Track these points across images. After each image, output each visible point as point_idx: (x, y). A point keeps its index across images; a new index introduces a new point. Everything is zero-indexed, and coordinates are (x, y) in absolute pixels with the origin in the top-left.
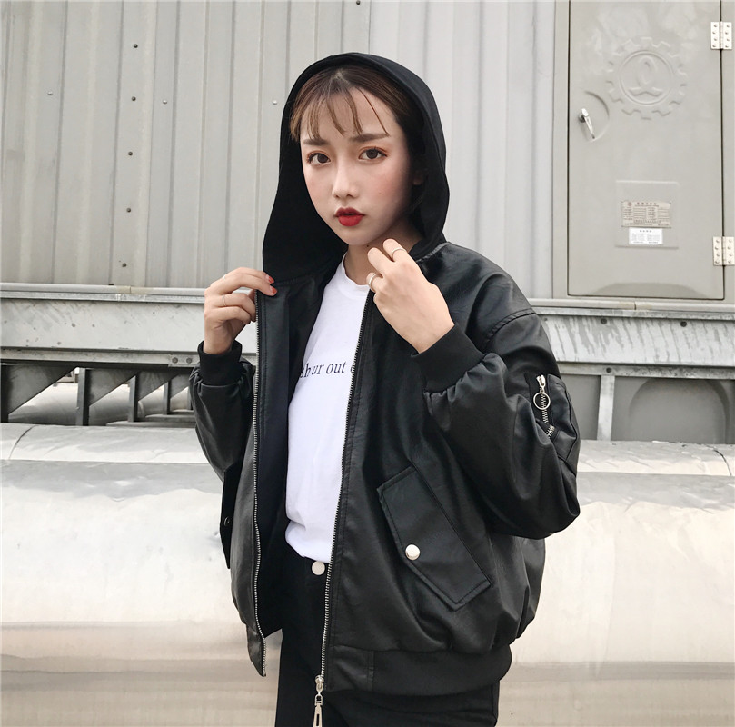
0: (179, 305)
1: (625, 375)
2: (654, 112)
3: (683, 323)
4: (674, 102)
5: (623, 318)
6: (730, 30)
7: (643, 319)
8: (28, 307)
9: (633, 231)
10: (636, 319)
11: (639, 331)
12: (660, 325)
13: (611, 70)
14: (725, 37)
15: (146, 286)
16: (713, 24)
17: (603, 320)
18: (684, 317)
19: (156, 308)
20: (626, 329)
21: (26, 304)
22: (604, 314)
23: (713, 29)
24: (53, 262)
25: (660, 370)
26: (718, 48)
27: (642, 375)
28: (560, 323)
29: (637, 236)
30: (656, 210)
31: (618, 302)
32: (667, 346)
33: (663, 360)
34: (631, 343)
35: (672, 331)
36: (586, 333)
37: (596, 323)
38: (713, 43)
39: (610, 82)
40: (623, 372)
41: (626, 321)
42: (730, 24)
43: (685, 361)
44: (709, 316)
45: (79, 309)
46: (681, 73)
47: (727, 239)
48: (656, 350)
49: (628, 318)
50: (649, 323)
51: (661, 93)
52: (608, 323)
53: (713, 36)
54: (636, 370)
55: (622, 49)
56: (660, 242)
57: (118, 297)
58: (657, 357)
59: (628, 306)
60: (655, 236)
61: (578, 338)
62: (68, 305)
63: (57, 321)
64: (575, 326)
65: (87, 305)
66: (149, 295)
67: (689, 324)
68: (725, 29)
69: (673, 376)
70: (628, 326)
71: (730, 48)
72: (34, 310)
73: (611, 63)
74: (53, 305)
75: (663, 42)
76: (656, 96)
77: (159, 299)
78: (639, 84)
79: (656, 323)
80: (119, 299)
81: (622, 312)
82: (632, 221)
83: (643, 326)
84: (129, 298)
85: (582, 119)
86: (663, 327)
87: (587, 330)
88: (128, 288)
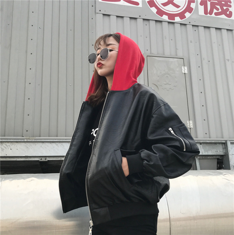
0: (43, 142)
2: (170, 89)
4: (175, 86)
6: (186, 69)
13: (158, 78)
14: (186, 70)
15: (33, 137)
19: (37, 143)
23: (183, 68)
38: (183, 72)
39: (158, 81)
45: (13, 144)
46: (176, 79)
47: (190, 121)
53: (183, 70)
57: (26, 140)
62: (9, 143)
63: (6, 148)
65: (15, 143)
66: (35, 139)
68: (185, 68)
71: (187, 73)
73: (158, 76)
74: (5, 143)
75: (171, 71)
76: (170, 85)
77: (38, 141)
78: (166, 82)
84: (29, 141)
88: (29, 137)
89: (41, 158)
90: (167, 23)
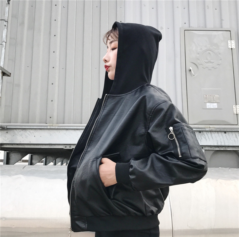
0: (67, 129)
1: (207, 149)
2: (212, 67)
3: (225, 132)
4: (218, 64)
5: (206, 131)
6: (234, 43)
7: (213, 131)
8: (21, 131)
9: (208, 104)
10: (210, 131)
11: (211, 135)
12: (218, 133)
13: (198, 56)
14: (233, 45)
15: (57, 124)
16: (229, 41)
17: (200, 132)
18: (225, 130)
19: (60, 131)
20: (207, 134)
21: (20, 130)
22: (200, 130)
23: (229, 43)
24: (29, 117)
25: (219, 148)
26: (231, 48)
27: (213, 149)
30: (215, 97)
31: (204, 126)
32: (220, 140)
33: (219, 144)
34: (209, 139)
35: (222, 135)
37: (197, 133)
38: (229, 47)
39: (198, 59)
41: (207, 132)
42: (234, 41)
43: (227, 144)
44: (233, 130)
45: (36, 131)
46: (220, 56)
47: (237, 106)
48: (217, 141)
49: (208, 131)
50: (214, 132)
52: (202, 133)
53: (229, 45)
54: (211, 148)
55: (201, 49)
56: (216, 107)
57: (49, 127)
58: (218, 143)
59: (208, 127)
60: (215, 105)
62: (33, 130)
63: (29, 135)
65: (39, 130)
66: (58, 126)
67: (227, 132)
68: (232, 43)
69: (223, 149)
71: (234, 48)
73: (198, 53)
74: (29, 130)
75: (214, 47)
76: (213, 63)
77: (61, 128)
78: (207, 60)
79: (216, 133)
80: (49, 128)
81: (206, 129)
82: (207, 101)
85: (190, 70)
86: (219, 134)
88: (52, 124)
89: (65, 146)
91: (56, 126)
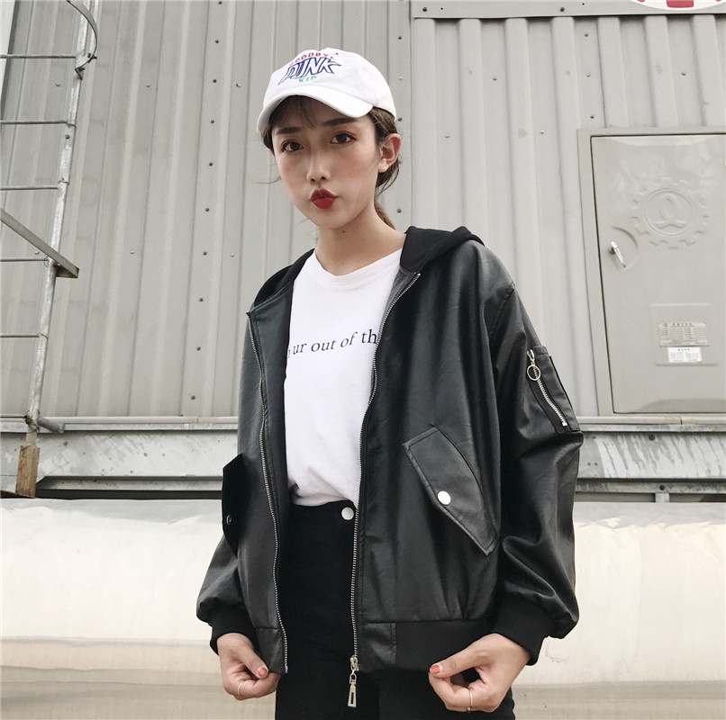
1: (679, 492)
2: (681, 241)
4: (699, 232)
5: (670, 433)
7: (691, 433)
8: (105, 440)
9: (671, 350)
10: (685, 434)
11: (688, 446)
12: (709, 440)
13: (635, 208)
15: (212, 416)
17: (651, 436)
19: (221, 437)
20: (674, 444)
21: (103, 437)
22: (652, 430)
24: (129, 397)
25: (714, 486)
27: (696, 492)
28: (608, 440)
29: (675, 355)
30: (692, 330)
31: (663, 418)
32: (718, 460)
33: (715, 474)
34: (681, 457)
35: (722, 445)
36: (635, 449)
37: (644, 440)
39: (636, 218)
40: (677, 489)
41: (674, 438)
45: (151, 440)
46: (702, 207)
48: (708, 464)
49: (675, 433)
50: (698, 438)
51: (684, 226)
52: (656, 440)
54: (690, 487)
55: (644, 188)
56: (699, 360)
57: (187, 427)
58: (709, 471)
59: (674, 422)
60: (695, 354)
61: (627, 455)
62: (141, 435)
63: (130, 451)
64: (623, 443)
65: (158, 437)
66: (215, 423)
70: (676, 441)
72: (110, 442)
73: (636, 202)
74: (128, 437)
75: (681, 181)
76: (682, 228)
77: (224, 427)
78: (664, 219)
79: (704, 438)
80: (188, 430)
81: (669, 427)
82: (670, 341)
83: (692, 441)
84: (196, 427)
85: (612, 252)
86: (712, 442)
87: (636, 447)
88: (196, 417)
90: (664, 19)
91: (208, 423)
